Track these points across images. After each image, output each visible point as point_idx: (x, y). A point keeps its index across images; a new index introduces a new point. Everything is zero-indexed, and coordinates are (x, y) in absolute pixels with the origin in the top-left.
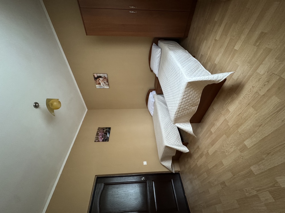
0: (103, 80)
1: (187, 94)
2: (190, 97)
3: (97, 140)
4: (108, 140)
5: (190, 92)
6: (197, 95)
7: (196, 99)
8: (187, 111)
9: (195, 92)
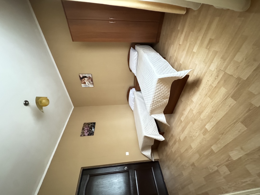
0: (88, 79)
1: (159, 88)
2: (161, 91)
3: (83, 135)
4: (93, 134)
5: (161, 87)
6: (167, 89)
7: (166, 92)
8: (160, 103)
9: (165, 87)
